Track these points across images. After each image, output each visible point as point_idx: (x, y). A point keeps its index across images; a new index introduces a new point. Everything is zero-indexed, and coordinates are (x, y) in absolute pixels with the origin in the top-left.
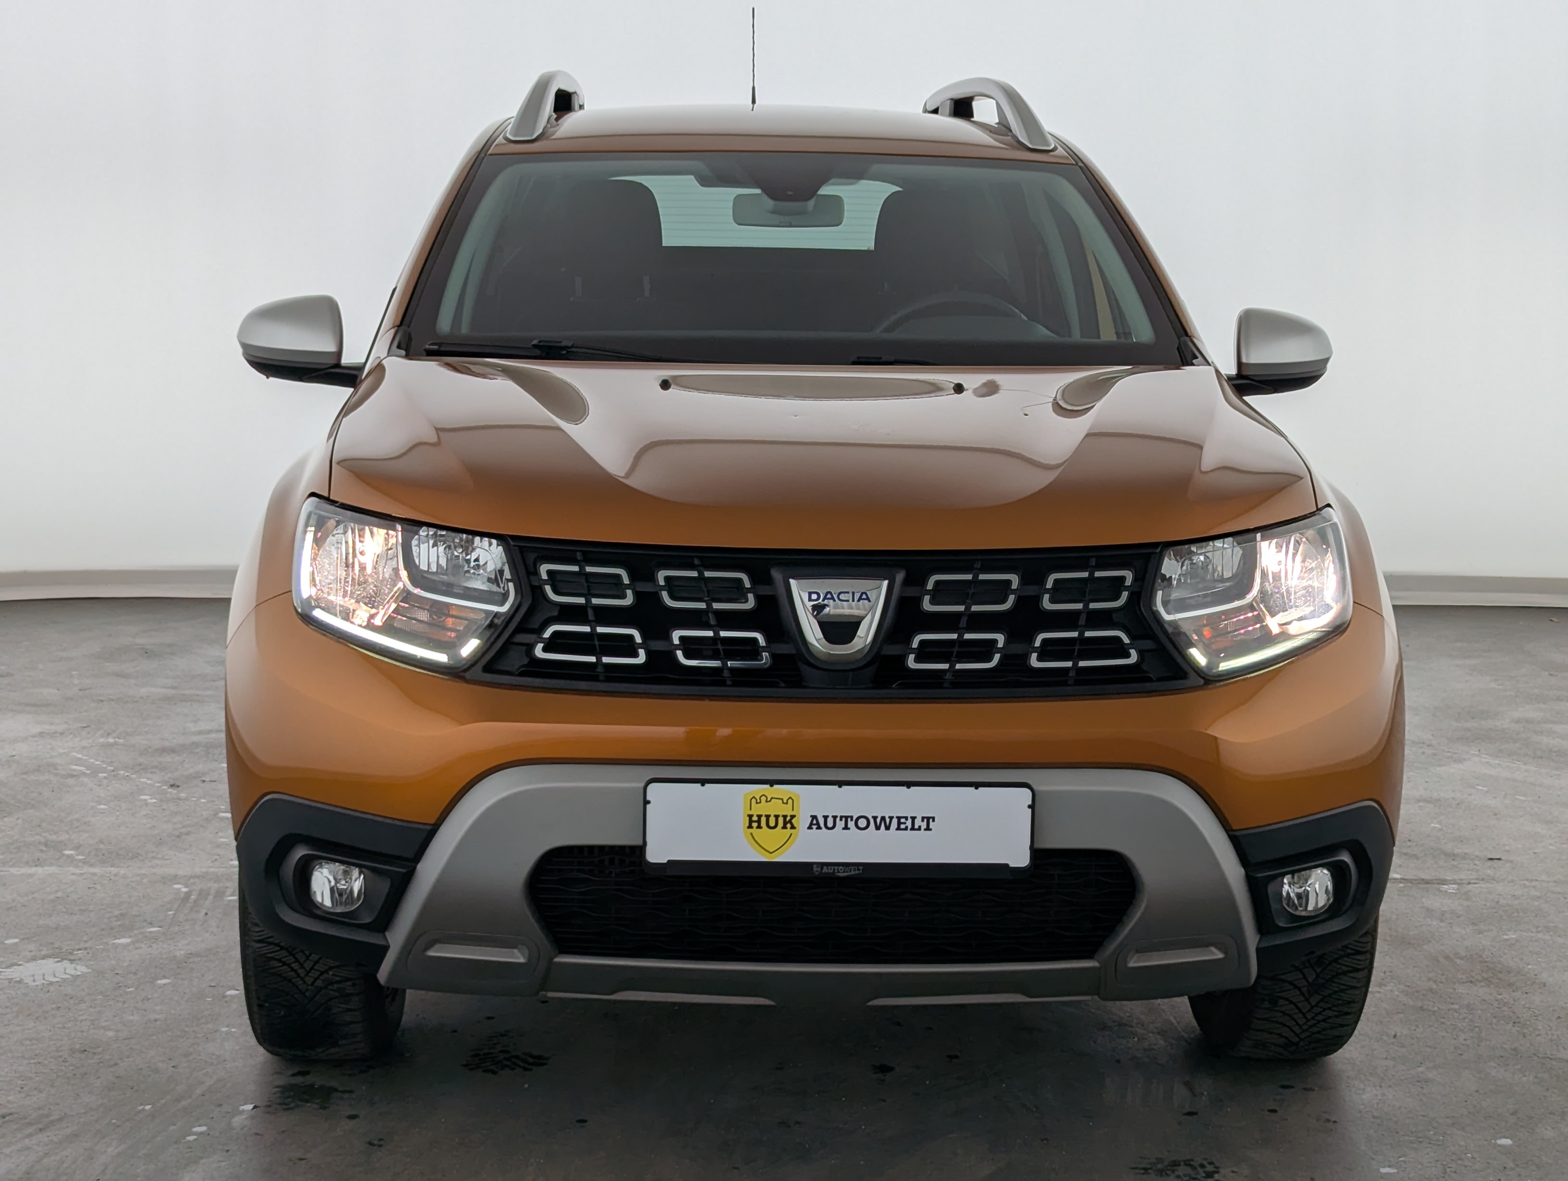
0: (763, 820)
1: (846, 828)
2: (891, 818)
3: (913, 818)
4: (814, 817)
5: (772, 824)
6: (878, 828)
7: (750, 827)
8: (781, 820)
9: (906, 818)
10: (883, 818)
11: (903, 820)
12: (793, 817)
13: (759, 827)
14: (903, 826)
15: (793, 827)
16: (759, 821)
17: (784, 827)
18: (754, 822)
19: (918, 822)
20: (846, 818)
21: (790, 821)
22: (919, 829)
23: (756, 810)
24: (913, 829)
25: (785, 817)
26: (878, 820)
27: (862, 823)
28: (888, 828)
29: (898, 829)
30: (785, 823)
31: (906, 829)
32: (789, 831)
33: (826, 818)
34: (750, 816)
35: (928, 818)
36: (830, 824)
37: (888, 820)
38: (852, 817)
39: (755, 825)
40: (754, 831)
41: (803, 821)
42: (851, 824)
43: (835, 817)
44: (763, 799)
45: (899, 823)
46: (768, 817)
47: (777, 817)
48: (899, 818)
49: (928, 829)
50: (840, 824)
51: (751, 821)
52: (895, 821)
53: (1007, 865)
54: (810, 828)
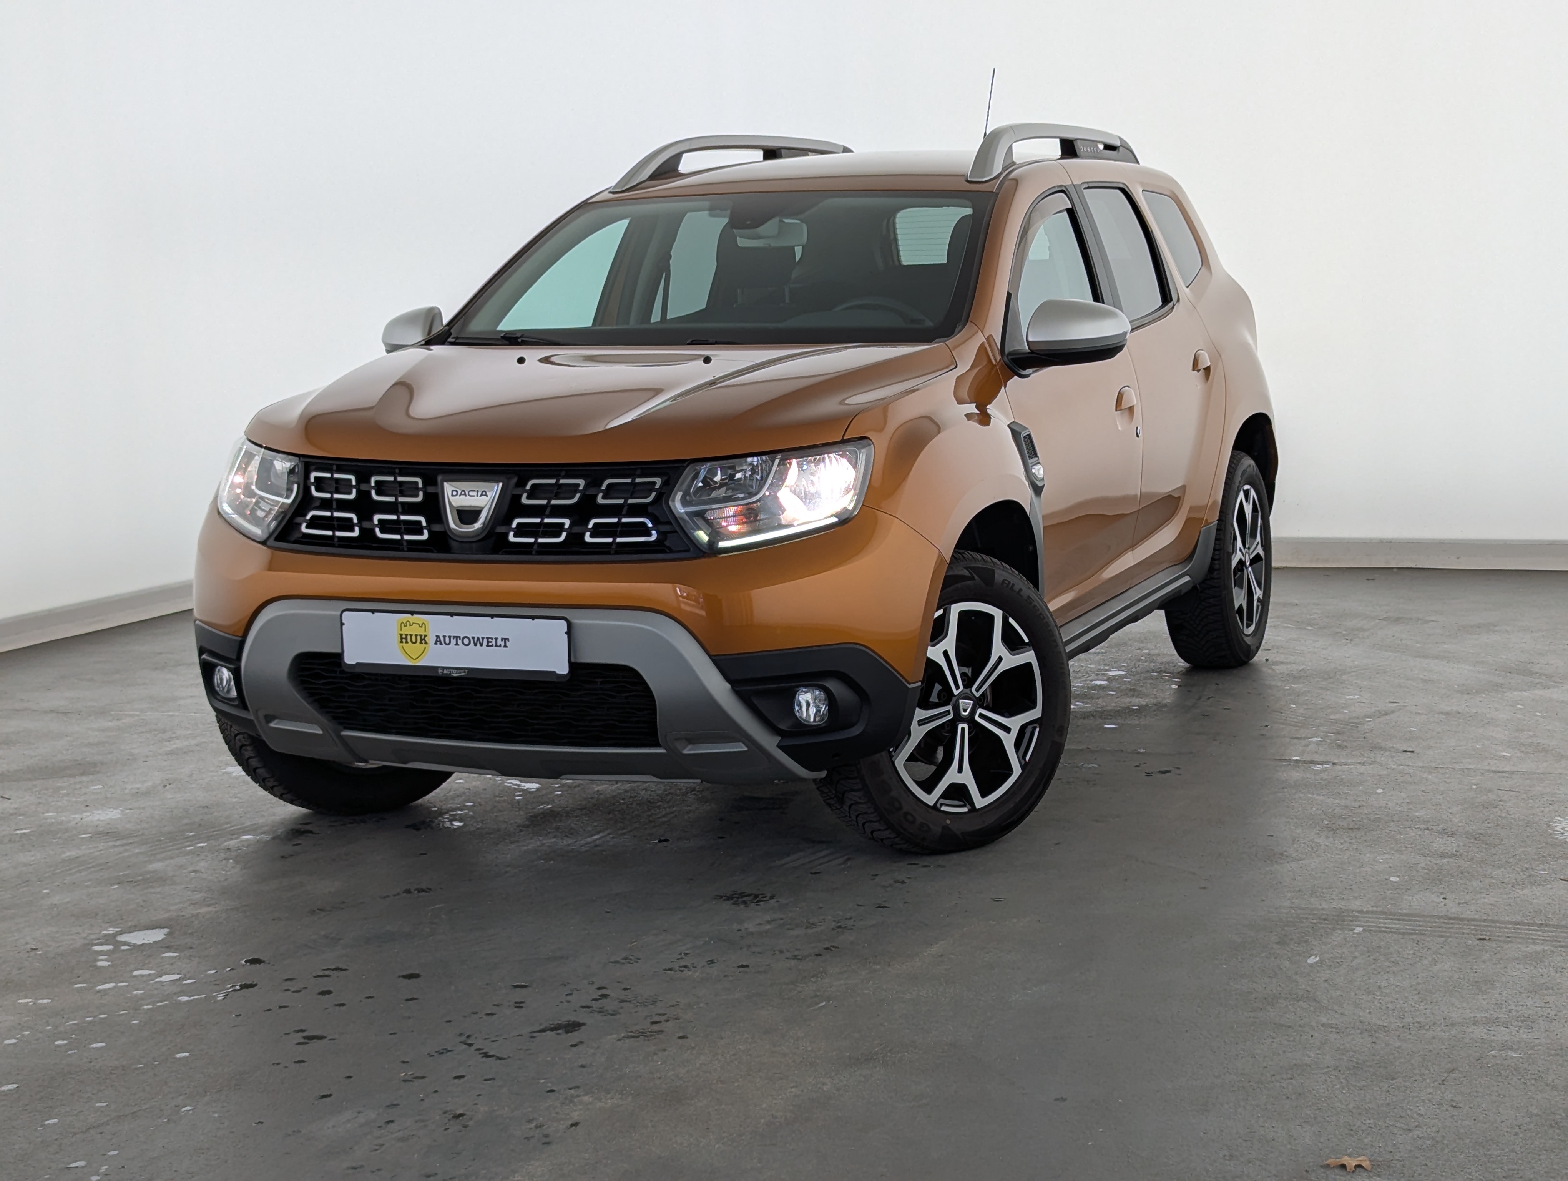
0: (409, 637)
1: (457, 644)
2: (483, 638)
3: (496, 639)
4: (438, 637)
5: (414, 640)
6: (475, 645)
7: (401, 642)
8: (419, 638)
9: (492, 639)
10: (478, 639)
11: (490, 640)
12: (425, 636)
13: (407, 642)
14: (490, 644)
15: (426, 643)
16: (406, 638)
17: (421, 643)
18: (403, 638)
19: (499, 642)
20: (457, 637)
21: (424, 639)
22: (500, 646)
23: (406, 631)
24: (496, 646)
25: (421, 636)
26: (476, 640)
27: (466, 641)
28: (481, 645)
29: (488, 646)
30: (421, 640)
31: (492, 646)
32: (424, 645)
33: (445, 637)
34: (401, 635)
35: (505, 639)
36: (447, 642)
37: (481, 640)
38: (460, 637)
39: (404, 641)
40: (404, 644)
41: (431, 639)
42: (460, 642)
43: (450, 637)
44: (408, 624)
45: (488, 642)
46: (411, 635)
47: (416, 636)
48: (488, 638)
49: (505, 646)
50: (453, 642)
51: (402, 638)
52: (485, 640)
53: (554, 672)
54: (436, 644)
